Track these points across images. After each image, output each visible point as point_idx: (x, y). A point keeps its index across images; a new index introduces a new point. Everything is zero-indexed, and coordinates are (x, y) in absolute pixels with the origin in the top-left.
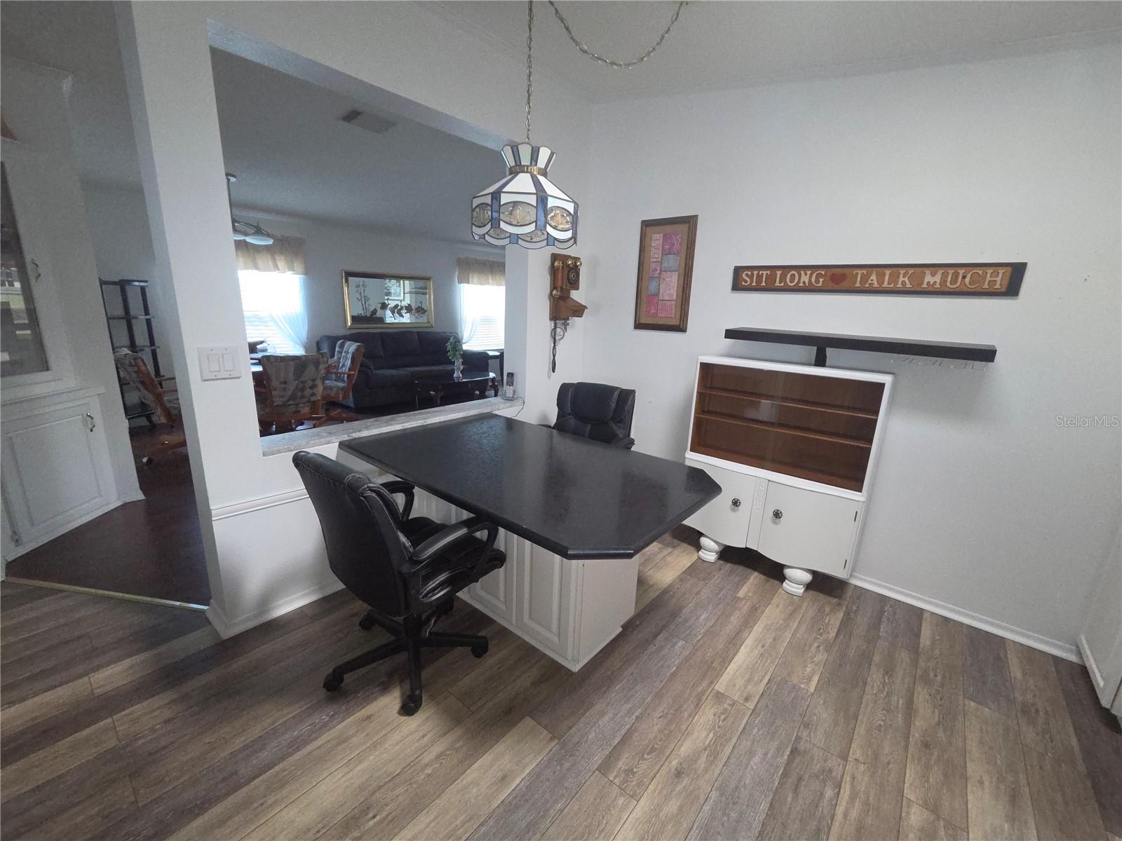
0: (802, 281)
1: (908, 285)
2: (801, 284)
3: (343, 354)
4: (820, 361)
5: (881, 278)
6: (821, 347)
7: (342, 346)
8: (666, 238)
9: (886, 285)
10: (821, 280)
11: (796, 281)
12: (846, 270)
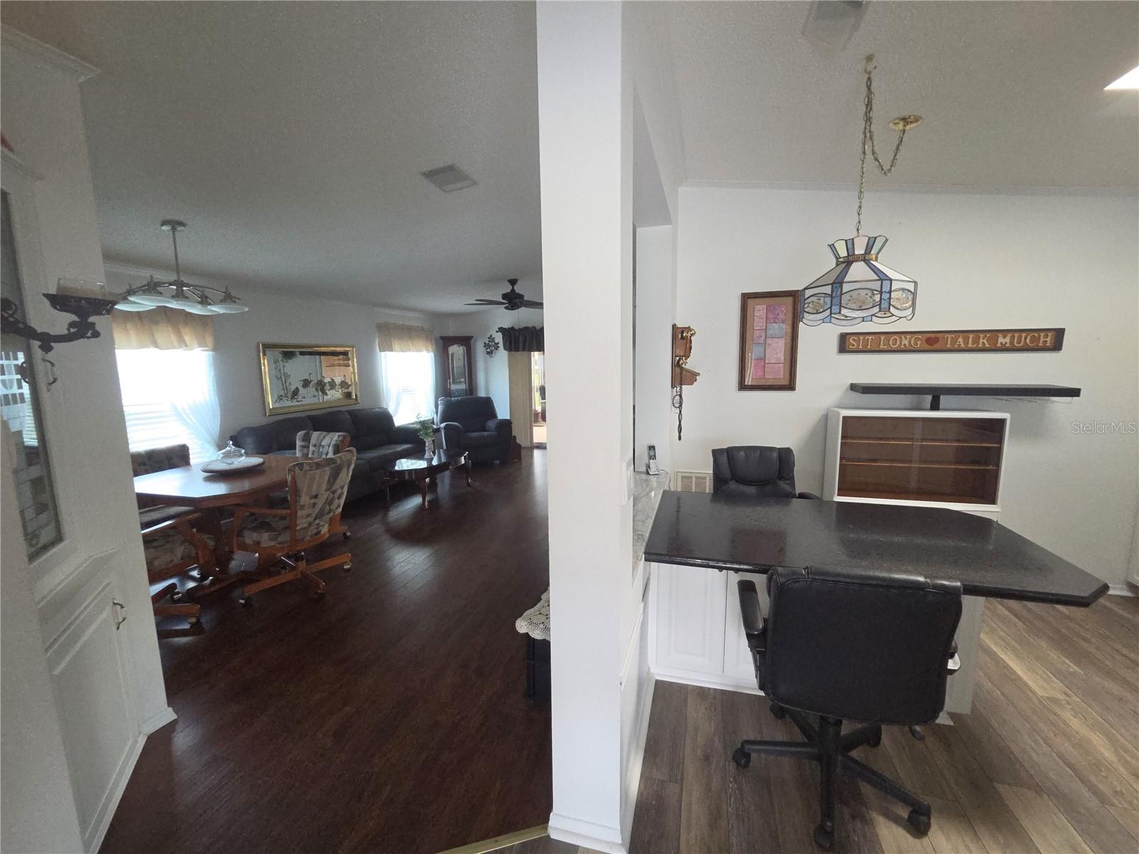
0: (903, 343)
1: (987, 345)
2: (903, 346)
3: (311, 448)
4: (935, 406)
5: (966, 340)
6: (935, 395)
7: (307, 439)
8: (769, 309)
9: (970, 345)
10: (919, 343)
11: (898, 343)
12: (938, 335)
